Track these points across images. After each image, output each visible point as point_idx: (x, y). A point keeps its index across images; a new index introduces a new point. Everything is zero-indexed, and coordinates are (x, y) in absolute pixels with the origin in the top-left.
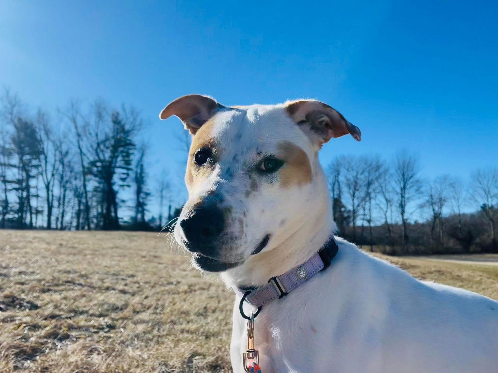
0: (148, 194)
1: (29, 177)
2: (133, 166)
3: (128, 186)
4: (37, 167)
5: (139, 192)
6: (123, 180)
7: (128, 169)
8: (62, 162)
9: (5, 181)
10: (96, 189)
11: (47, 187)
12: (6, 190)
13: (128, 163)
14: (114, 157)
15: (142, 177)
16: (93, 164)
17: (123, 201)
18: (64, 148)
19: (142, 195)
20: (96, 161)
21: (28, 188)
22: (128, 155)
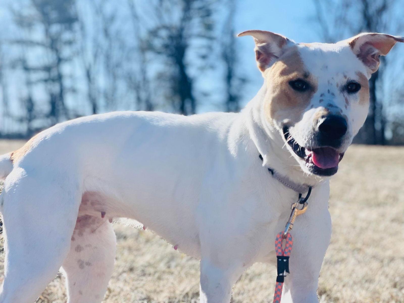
0: (244, 81)
1: (60, 60)
2: (218, 32)
3: (212, 67)
4: (70, 43)
5: (229, 77)
6: (204, 57)
7: (211, 38)
8: (106, 33)
9: (27, 69)
10: (160, 76)
11: (89, 75)
12: (29, 83)
13: (209, 27)
14: (186, 18)
15: (233, 51)
16: (154, 33)
17: (206, 94)
18: (108, 9)
19: (235, 82)
20: (158, 28)
21: (59, 78)
22: (208, 13)
